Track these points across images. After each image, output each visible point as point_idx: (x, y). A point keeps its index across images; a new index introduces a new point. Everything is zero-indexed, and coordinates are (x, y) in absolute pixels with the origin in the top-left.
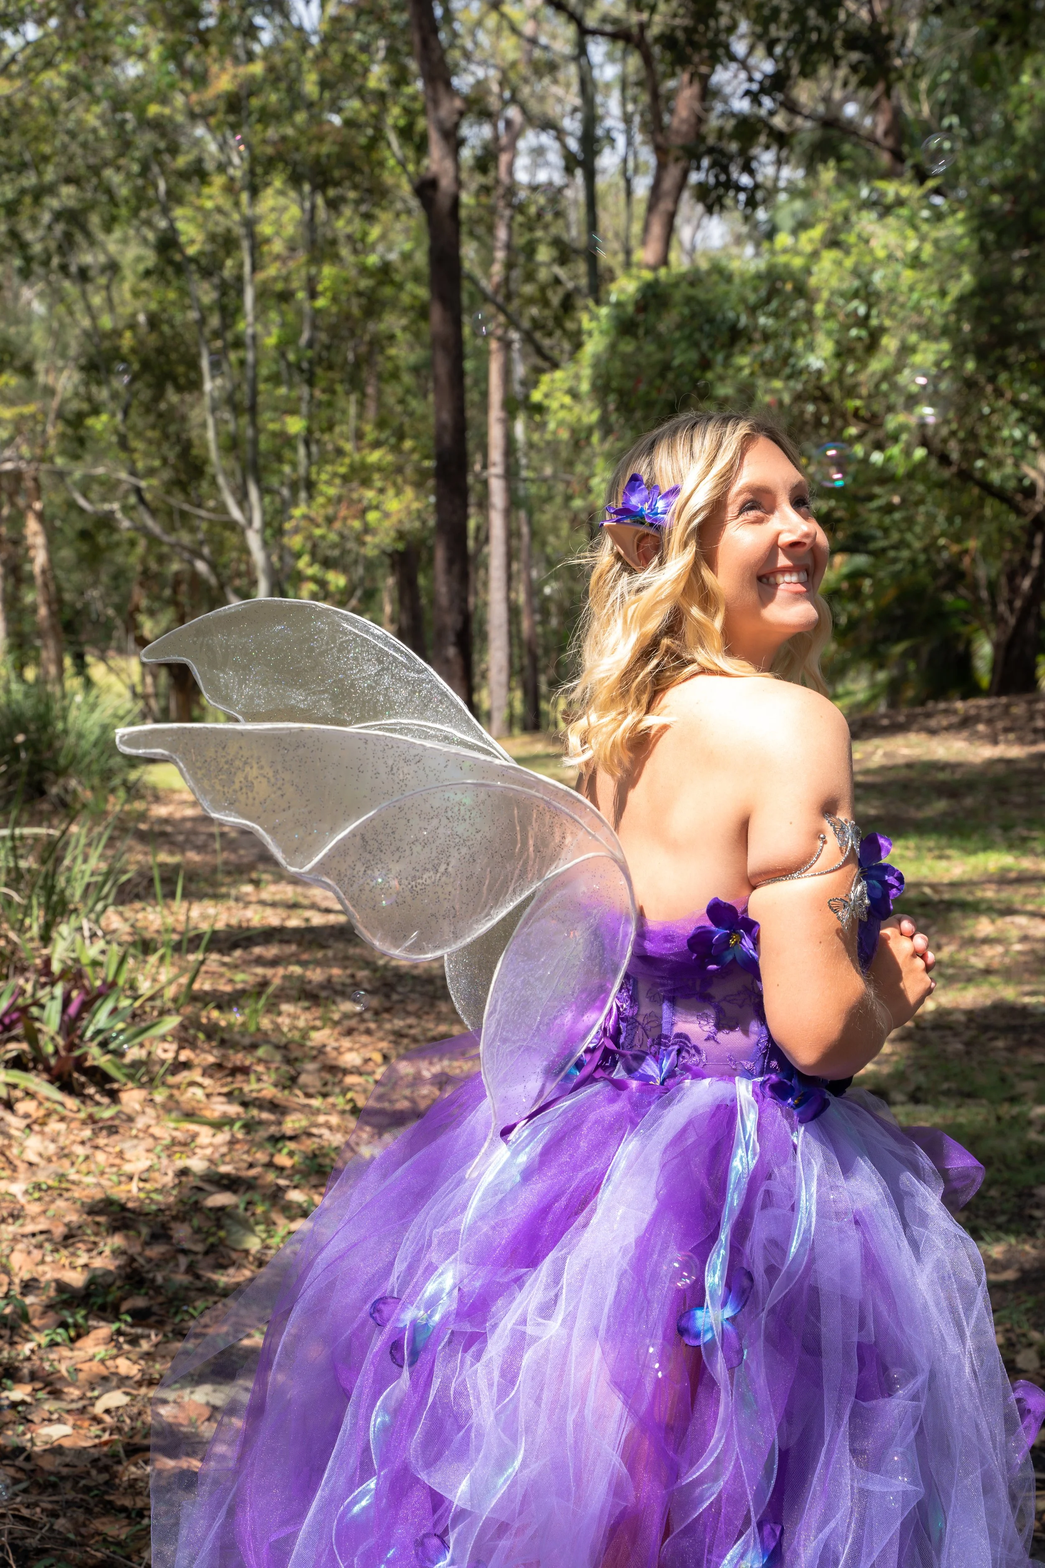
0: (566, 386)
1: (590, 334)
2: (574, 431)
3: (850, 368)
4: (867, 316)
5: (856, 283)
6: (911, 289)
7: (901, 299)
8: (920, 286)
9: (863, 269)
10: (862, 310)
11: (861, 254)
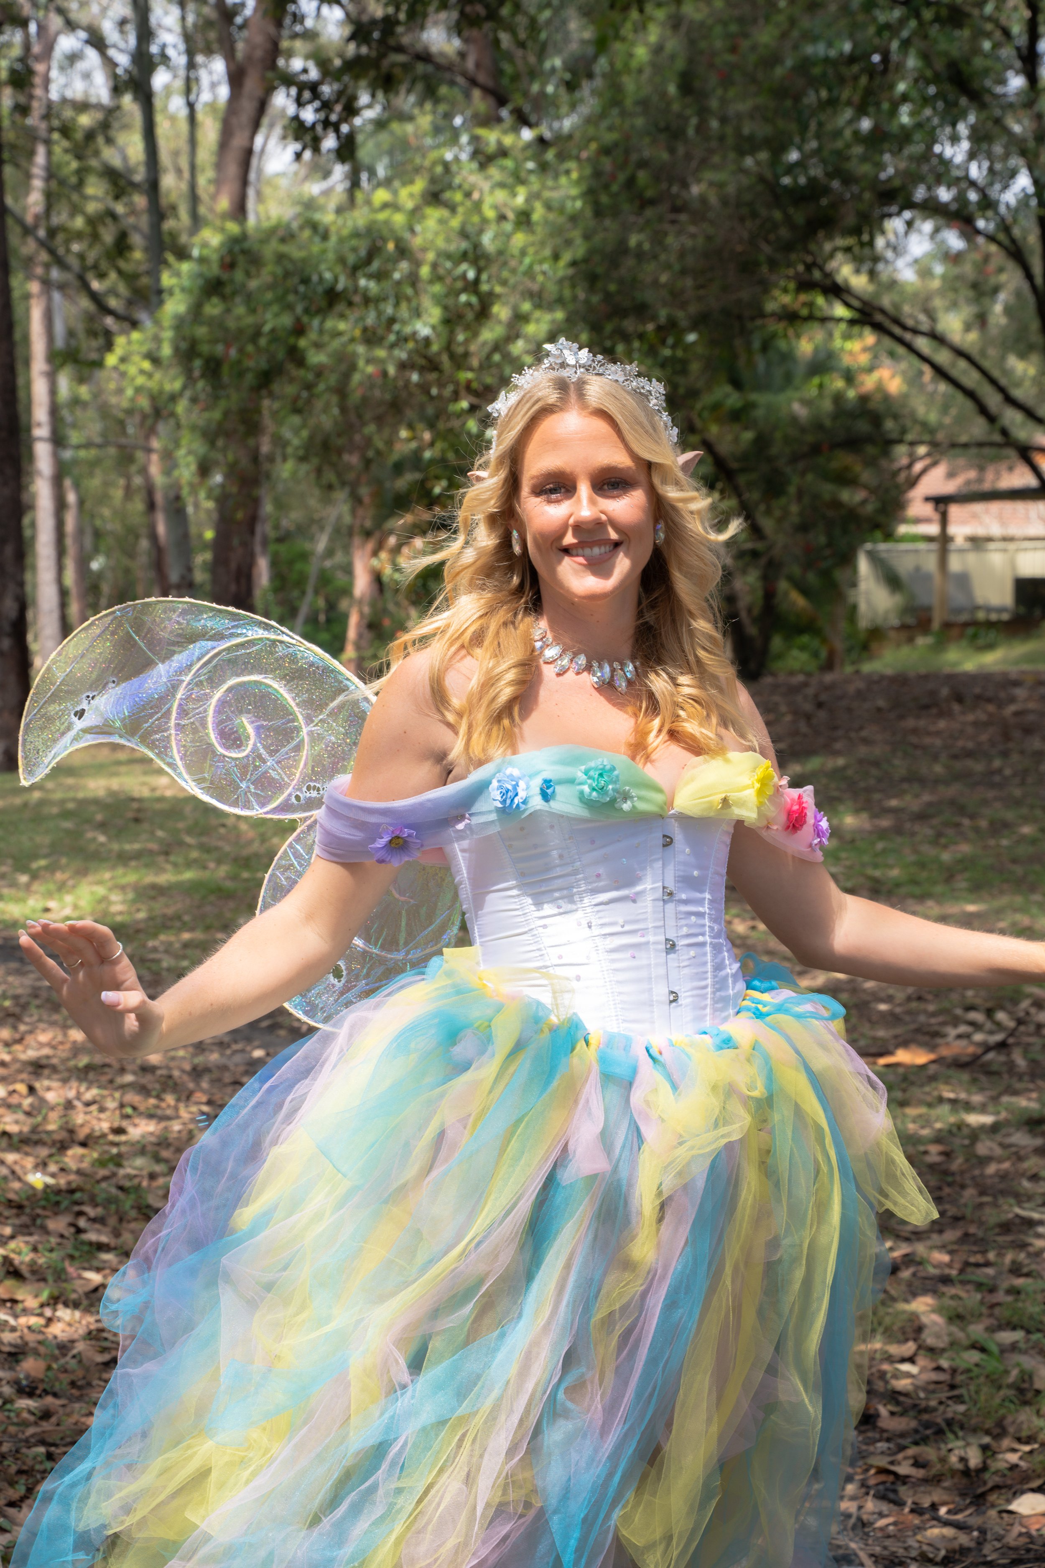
0: (144, 349)
1: (171, 293)
2: (153, 398)
3: (461, 337)
4: (477, 281)
5: (464, 245)
6: (523, 253)
7: (513, 263)
8: (531, 250)
9: (470, 229)
10: (471, 275)
11: (468, 213)
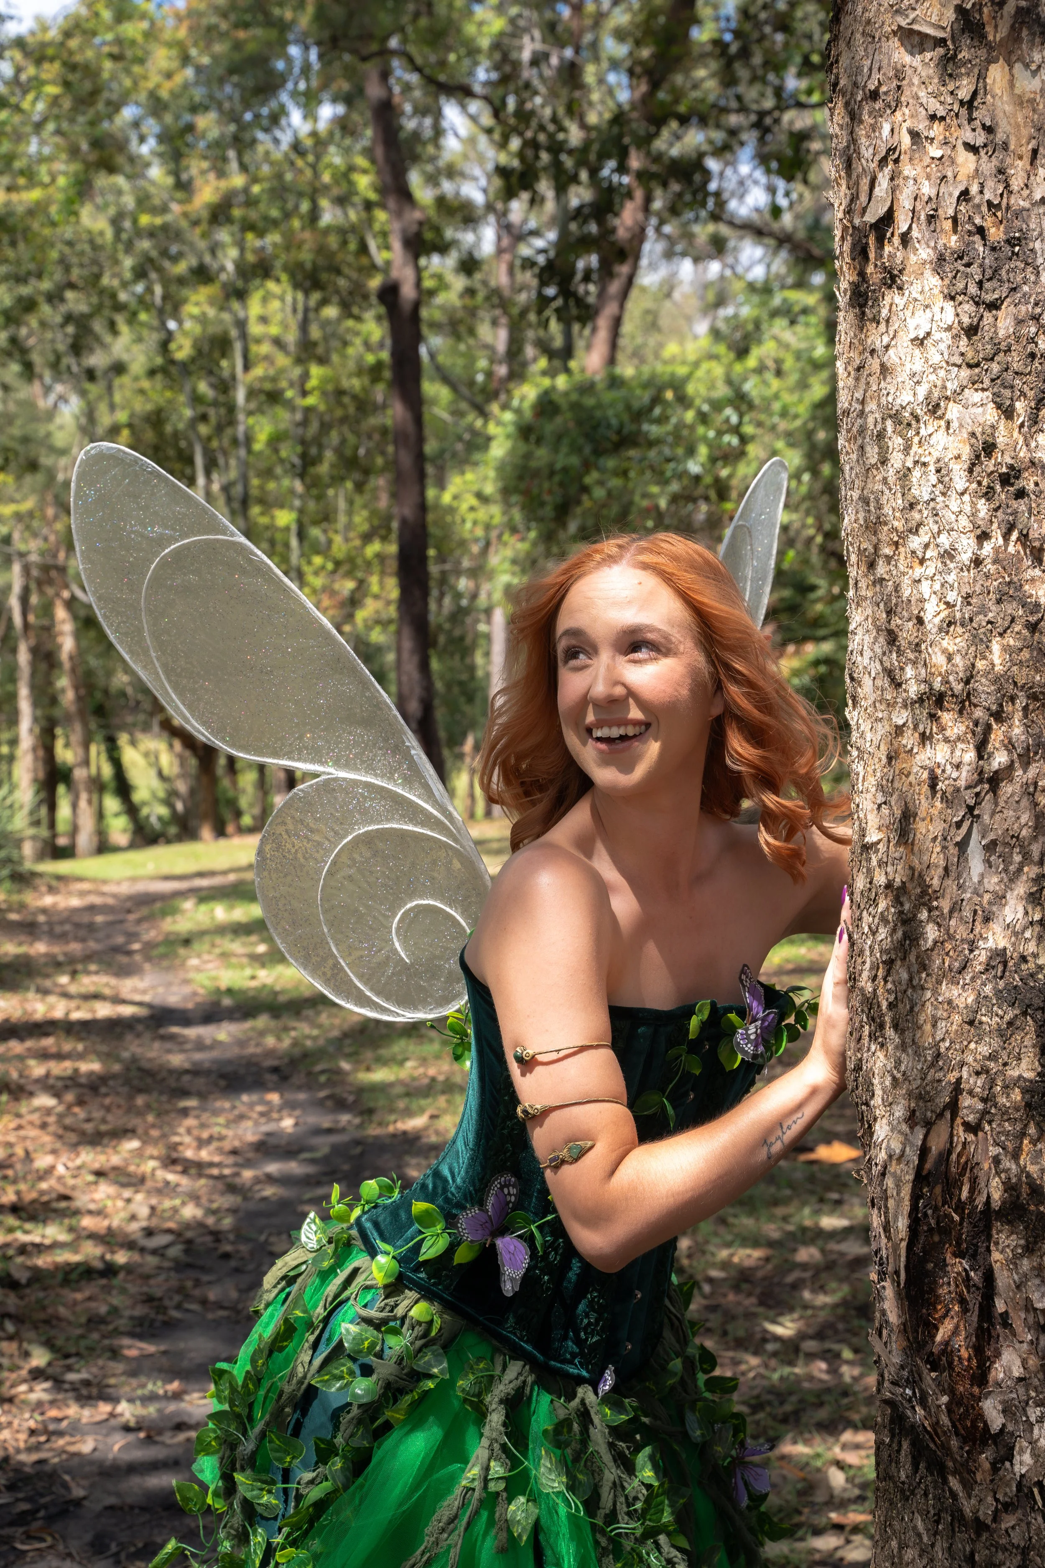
0: (473, 488)
1: (495, 438)
3: (724, 473)
4: (739, 424)
5: (730, 391)
6: (777, 397)
8: (783, 395)
9: (734, 378)
10: (734, 419)
